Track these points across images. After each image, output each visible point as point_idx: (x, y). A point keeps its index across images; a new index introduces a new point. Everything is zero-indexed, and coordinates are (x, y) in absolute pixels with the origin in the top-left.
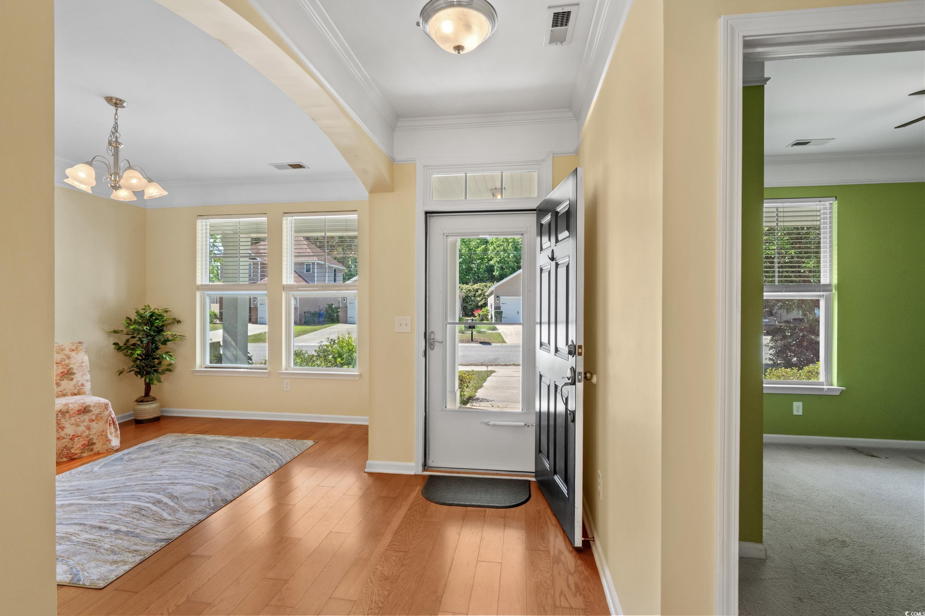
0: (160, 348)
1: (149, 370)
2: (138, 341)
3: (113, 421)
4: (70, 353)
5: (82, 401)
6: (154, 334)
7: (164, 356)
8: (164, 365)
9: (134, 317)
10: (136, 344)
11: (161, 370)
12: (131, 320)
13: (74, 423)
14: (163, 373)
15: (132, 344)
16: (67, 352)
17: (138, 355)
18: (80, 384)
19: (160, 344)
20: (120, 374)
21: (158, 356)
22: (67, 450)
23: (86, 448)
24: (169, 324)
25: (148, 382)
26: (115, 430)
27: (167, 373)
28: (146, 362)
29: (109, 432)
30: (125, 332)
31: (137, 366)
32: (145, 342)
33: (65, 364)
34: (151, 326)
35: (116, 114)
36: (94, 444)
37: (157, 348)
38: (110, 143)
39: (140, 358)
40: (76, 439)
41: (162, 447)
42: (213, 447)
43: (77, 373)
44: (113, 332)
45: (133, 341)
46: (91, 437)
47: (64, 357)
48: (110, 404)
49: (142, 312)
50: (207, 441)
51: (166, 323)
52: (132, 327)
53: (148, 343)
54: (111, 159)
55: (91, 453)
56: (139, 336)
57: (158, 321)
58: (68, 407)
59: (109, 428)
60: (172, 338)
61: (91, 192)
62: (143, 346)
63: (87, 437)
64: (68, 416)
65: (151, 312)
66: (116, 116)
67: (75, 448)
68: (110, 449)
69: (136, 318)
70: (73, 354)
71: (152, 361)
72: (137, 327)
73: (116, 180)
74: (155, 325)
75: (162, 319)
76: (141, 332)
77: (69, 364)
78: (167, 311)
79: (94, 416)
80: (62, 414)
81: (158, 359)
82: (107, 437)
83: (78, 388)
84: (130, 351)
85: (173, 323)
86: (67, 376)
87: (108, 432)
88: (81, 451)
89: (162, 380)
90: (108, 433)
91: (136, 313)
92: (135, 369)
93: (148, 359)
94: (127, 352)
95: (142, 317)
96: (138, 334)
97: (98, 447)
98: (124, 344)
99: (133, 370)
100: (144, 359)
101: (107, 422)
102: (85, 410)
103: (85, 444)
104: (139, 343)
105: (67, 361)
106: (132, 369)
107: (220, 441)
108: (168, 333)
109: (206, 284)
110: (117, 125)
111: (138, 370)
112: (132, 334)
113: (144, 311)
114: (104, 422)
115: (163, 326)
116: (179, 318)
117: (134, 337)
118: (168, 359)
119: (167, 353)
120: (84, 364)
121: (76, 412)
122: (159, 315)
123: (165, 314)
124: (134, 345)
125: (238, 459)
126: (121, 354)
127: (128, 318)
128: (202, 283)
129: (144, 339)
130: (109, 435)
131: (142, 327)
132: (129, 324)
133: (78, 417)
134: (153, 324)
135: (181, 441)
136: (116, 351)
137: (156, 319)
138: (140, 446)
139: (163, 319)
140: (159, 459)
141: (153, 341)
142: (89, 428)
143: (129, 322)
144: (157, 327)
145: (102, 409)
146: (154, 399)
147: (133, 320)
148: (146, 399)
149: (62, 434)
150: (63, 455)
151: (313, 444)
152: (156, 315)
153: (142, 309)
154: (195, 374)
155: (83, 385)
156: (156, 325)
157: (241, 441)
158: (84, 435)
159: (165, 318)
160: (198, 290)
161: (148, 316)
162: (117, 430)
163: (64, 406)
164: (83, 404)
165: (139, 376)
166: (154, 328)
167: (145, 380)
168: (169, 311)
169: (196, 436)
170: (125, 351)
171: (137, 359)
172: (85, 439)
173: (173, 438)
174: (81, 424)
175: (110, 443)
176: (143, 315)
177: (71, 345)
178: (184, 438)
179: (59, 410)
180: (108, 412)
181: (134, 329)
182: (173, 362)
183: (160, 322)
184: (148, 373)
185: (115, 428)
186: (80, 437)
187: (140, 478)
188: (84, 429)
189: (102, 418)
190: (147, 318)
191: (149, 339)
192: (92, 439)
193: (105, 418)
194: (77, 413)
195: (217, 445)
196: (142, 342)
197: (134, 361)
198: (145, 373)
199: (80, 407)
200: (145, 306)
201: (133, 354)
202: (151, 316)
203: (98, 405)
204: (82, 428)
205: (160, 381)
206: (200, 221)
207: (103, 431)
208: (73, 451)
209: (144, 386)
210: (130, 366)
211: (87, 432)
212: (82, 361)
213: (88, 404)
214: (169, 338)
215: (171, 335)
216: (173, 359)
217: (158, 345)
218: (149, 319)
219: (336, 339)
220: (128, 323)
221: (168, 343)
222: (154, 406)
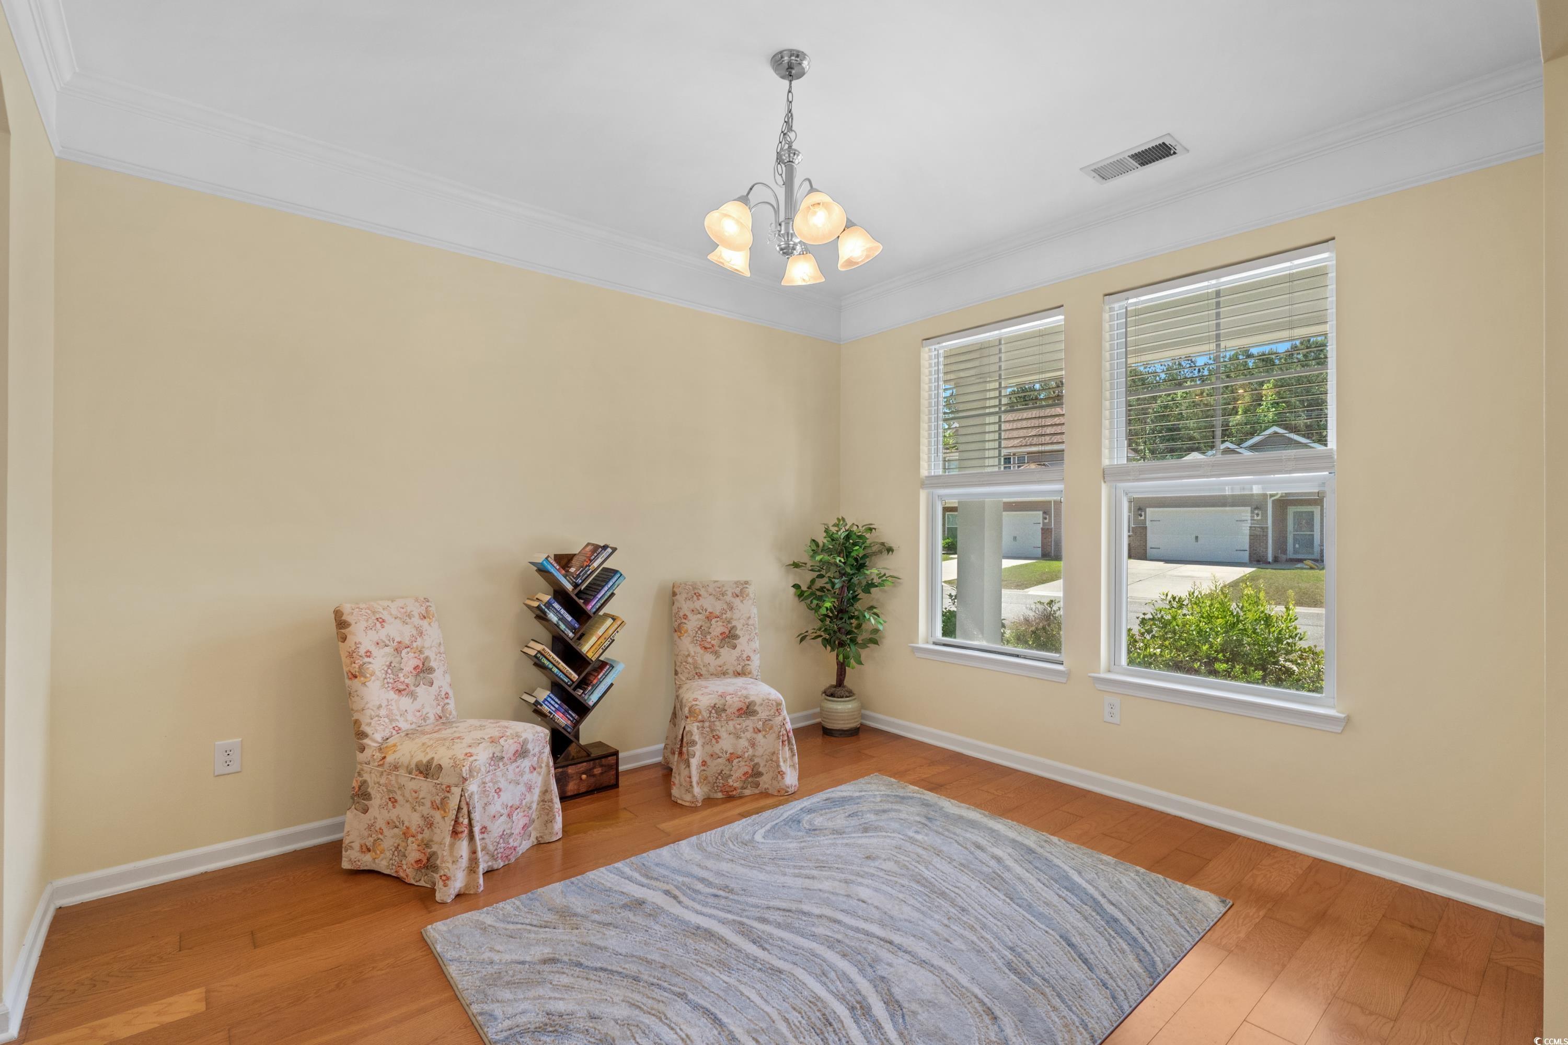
0: (860, 599)
1: (844, 638)
2: (826, 583)
3: (788, 736)
4: (733, 600)
5: (744, 692)
6: (851, 572)
7: (867, 616)
8: (866, 631)
9: (822, 539)
10: (825, 587)
11: (862, 640)
12: (817, 545)
13: (733, 731)
14: (864, 646)
15: (818, 588)
16: (729, 598)
17: (827, 609)
18: (745, 656)
19: (859, 591)
20: (802, 640)
21: (856, 613)
22: (722, 779)
23: (750, 780)
24: (875, 554)
25: (842, 661)
26: (791, 754)
27: (872, 646)
28: (839, 622)
29: (783, 758)
30: (808, 566)
31: (826, 630)
32: (837, 586)
33: (726, 619)
34: (847, 556)
35: (790, 92)
36: (760, 774)
37: (855, 598)
38: (779, 160)
39: (831, 615)
40: (735, 761)
41: (864, 809)
42: (961, 839)
43: (741, 635)
44: (793, 565)
45: (820, 583)
46: (756, 760)
47: (725, 607)
48: (784, 703)
49: (834, 529)
50: (947, 816)
51: (868, 551)
52: (818, 558)
53: (842, 587)
54: (781, 192)
55: (757, 791)
56: (828, 574)
57: (857, 547)
58: (724, 701)
59: (782, 749)
60: (880, 580)
61: (748, 274)
62: (835, 593)
63: (751, 760)
64: (725, 717)
65: (846, 531)
66: (790, 94)
67: (733, 778)
68: (783, 789)
69: (825, 541)
70: (737, 602)
71: (848, 622)
72: (827, 558)
73: (788, 234)
74: (852, 554)
75: (863, 543)
76: (832, 568)
77: (732, 619)
78: (871, 529)
79: (761, 723)
80: (716, 712)
81: (858, 618)
82: (778, 766)
83: (742, 664)
84: (815, 602)
85: (881, 552)
86: (729, 640)
87: (780, 756)
88: (741, 785)
89: (863, 658)
90: (781, 760)
91: (825, 531)
92: (822, 634)
93: (841, 619)
94: (811, 602)
95: (833, 540)
96: (828, 570)
97: (765, 781)
98: (808, 588)
99: (821, 636)
100: (836, 617)
101: (778, 737)
102: (748, 710)
103: (747, 773)
104: (829, 586)
105: (729, 615)
106: (819, 633)
107: (973, 824)
108: (872, 572)
109: (936, 474)
110: (792, 115)
111: (828, 637)
112: (819, 571)
113: (837, 529)
114: (774, 735)
115: (865, 556)
116: (891, 543)
117: (821, 576)
118: (873, 621)
119: (871, 608)
120: (751, 622)
121: (735, 711)
122: (859, 537)
123: (868, 535)
124: (822, 589)
125: (1025, 904)
126: (803, 606)
127: (814, 540)
128: (929, 472)
129: (836, 581)
130: (782, 764)
131: (834, 558)
132: (815, 552)
133: (738, 722)
134: (850, 553)
135: (897, 802)
136: (797, 599)
137: (855, 544)
138: (828, 795)
139: (865, 545)
140: (861, 846)
141: (849, 585)
142: (753, 745)
143: (814, 548)
144: (856, 560)
145: (773, 711)
146: (850, 694)
147: (821, 544)
148: (839, 691)
149: (717, 749)
150: (717, 786)
151: (1224, 910)
152: (854, 537)
153: (834, 525)
154: (918, 655)
155: (748, 659)
156: (854, 554)
157: (1019, 839)
158: (746, 755)
159: (868, 542)
160: (922, 488)
161: (842, 537)
162: (793, 755)
163: (720, 698)
164: (746, 697)
165: (829, 648)
166: (851, 561)
167: (837, 656)
168: (875, 529)
169: (923, 794)
170: (808, 601)
171: (827, 616)
172: (747, 763)
173: (884, 790)
174: (742, 735)
175: (783, 778)
176: (835, 536)
177: (735, 586)
178: (901, 793)
179: (712, 705)
180: (780, 718)
181: (821, 561)
182: (881, 628)
183: (861, 550)
184: (842, 644)
185: (791, 750)
186: (740, 759)
187: (826, 895)
188: (747, 744)
189: (771, 728)
190: (842, 541)
191: (844, 581)
192: (757, 764)
193: (776, 729)
194: (737, 713)
195: (968, 835)
196: (833, 585)
197: (822, 620)
198: (837, 642)
199: (741, 703)
200: (838, 519)
201: (820, 607)
202: (848, 537)
203: (767, 702)
204: (743, 743)
205: (860, 663)
206: (927, 349)
207: (773, 753)
208: (730, 782)
209: (836, 667)
210: (816, 627)
211: (751, 750)
212: (748, 615)
213: (752, 698)
214: (875, 581)
215: (877, 575)
216: (882, 622)
217: (856, 593)
218: (843, 544)
219: (1183, 596)
220: (813, 550)
221: (873, 590)
222: (850, 706)
